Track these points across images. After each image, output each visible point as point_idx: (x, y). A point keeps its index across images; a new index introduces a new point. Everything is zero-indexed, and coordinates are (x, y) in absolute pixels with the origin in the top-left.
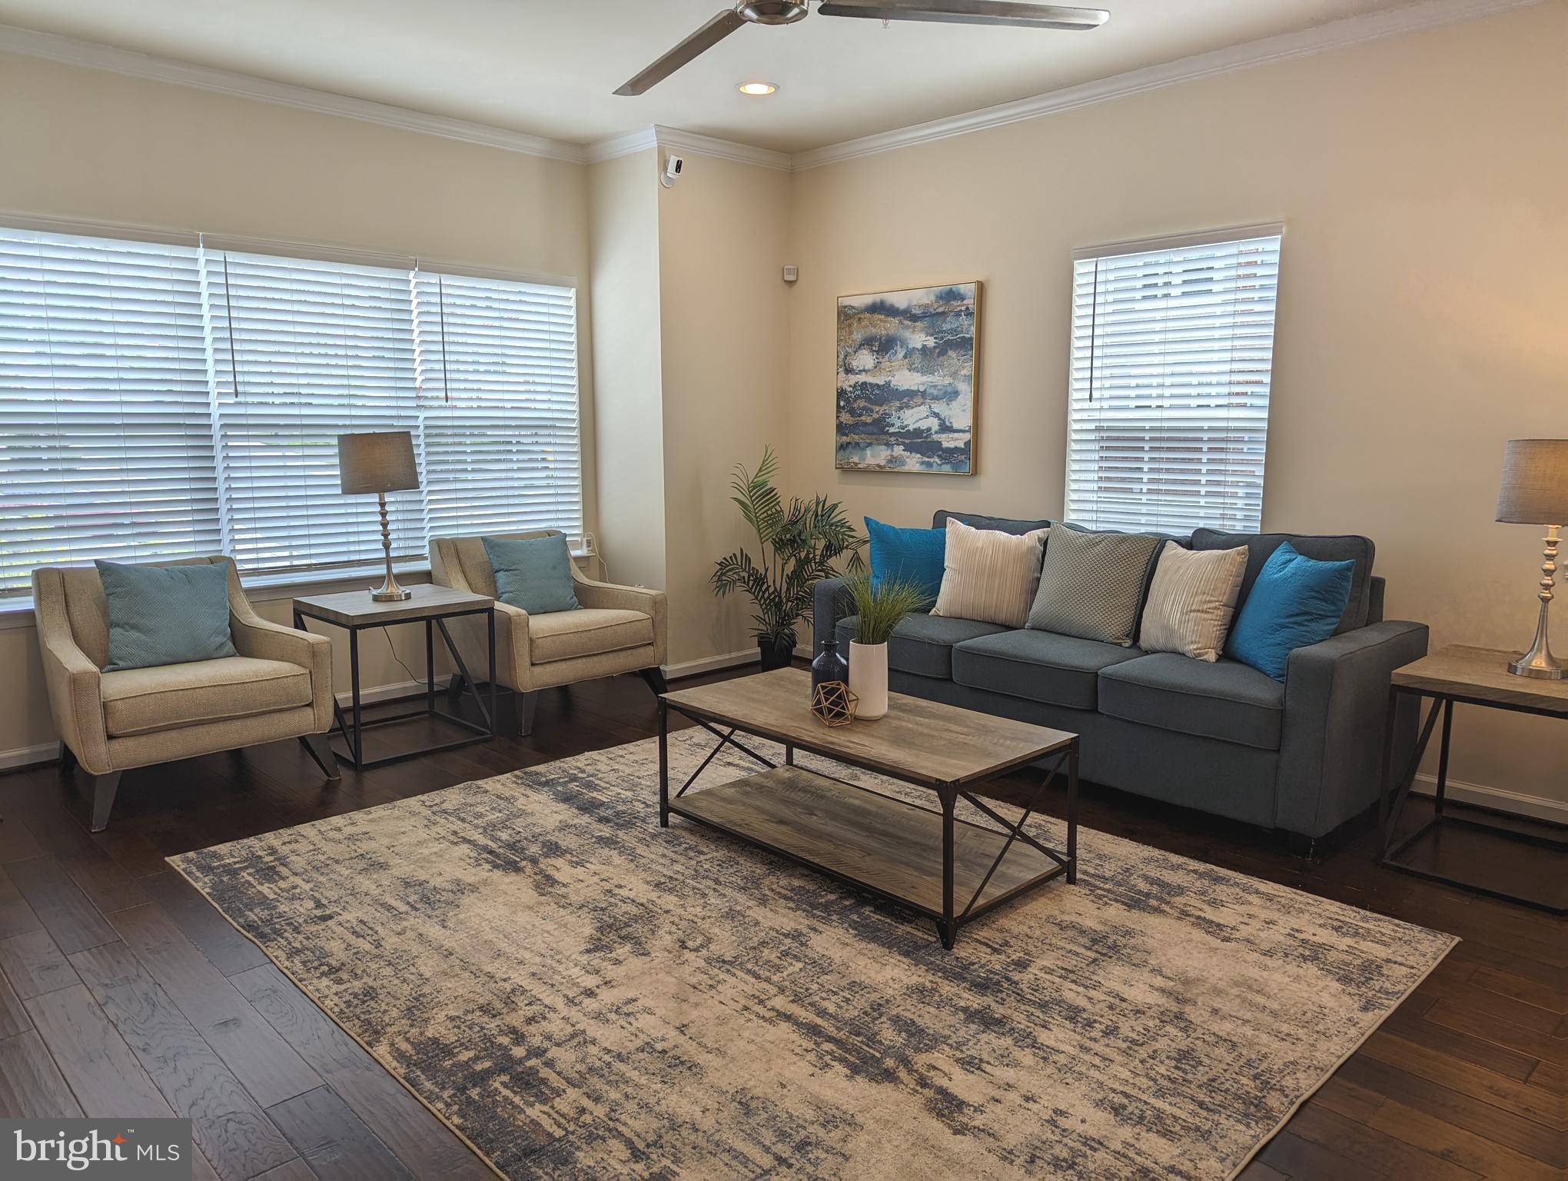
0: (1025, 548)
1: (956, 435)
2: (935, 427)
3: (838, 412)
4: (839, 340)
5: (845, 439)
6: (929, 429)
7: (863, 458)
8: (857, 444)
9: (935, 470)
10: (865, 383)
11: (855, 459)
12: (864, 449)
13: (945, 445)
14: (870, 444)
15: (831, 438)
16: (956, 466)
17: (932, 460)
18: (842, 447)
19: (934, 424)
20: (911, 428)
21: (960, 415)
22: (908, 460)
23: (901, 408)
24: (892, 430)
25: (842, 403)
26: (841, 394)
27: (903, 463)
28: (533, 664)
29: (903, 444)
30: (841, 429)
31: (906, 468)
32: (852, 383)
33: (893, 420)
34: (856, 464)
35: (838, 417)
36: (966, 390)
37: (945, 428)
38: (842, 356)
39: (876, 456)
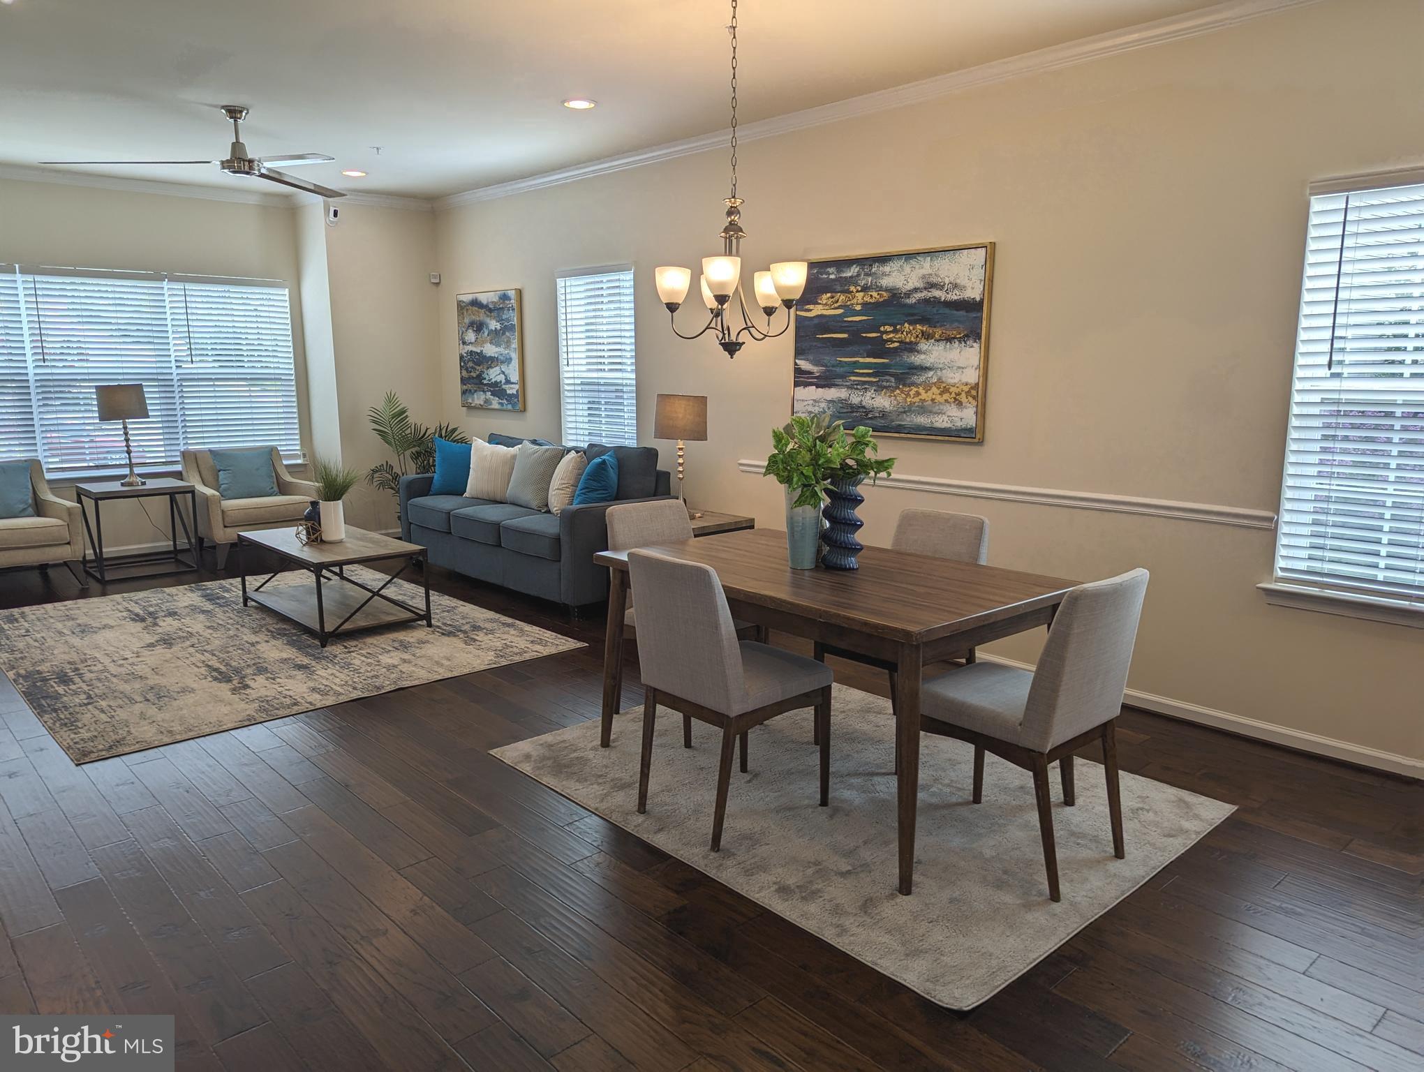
0: (509, 456)
1: (512, 386)
2: (503, 381)
3: (461, 370)
4: (459, 323)
5: (465, 387)
6: (501, 382)
7: (473, 400)
8: (470, 390)
9: (505, 407)
10: (471, 351)
11: (470, 401)
12: (473, 394)
13: (508, 392)
14: (476, 391)
15: (457, 387)
16: (514, 405)
17: (503, 401)
18: (464, 392)
19: (501, 378)
20: (493, 381)
21: (513, 372)
22: (493, 402)
23: (488, 368)
24: (485, 382)
25: (462, 364)
26: (461, 357)
27: (491, 404)
28: (225, 527)
29: (490, 391)
30: (463, 381)
31: (492, 407)
32: (466, 351)
33: (485, 375)
34: (471, 404)
35: (461, 373)
36: (515, 356)
37: (508, 382)
38: (460, 334)
39: (478, 399)
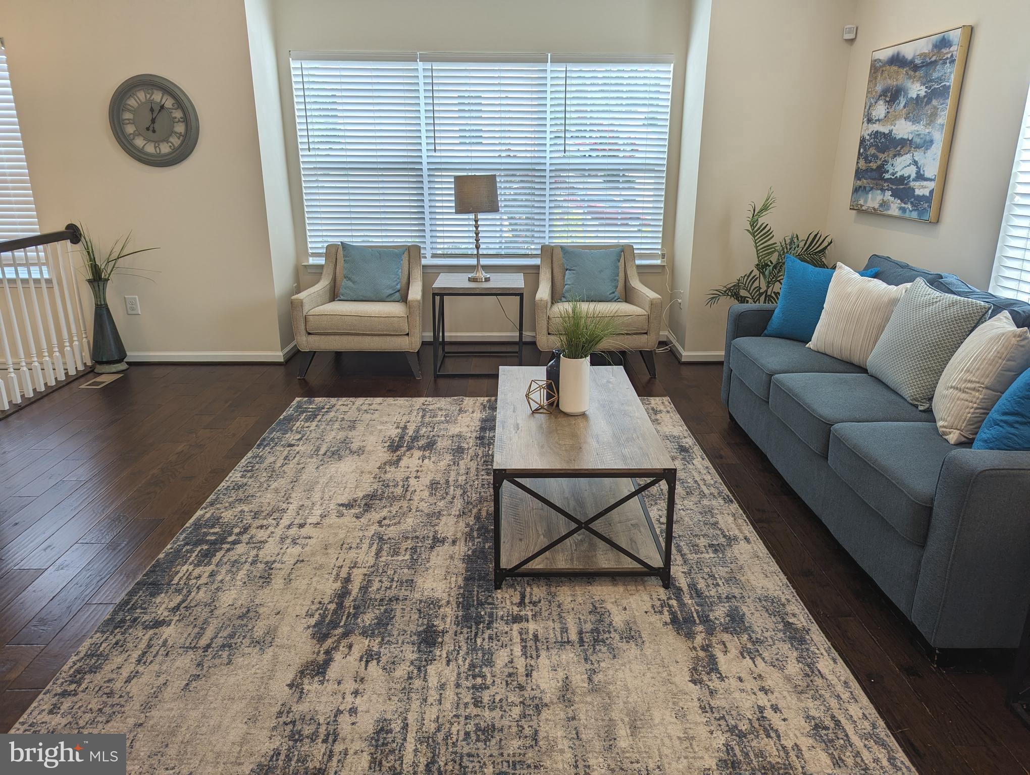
1: (925, 183)
2: (913, 175)
3: (859, 158)
4: (868, 92)
5: (859, 183)
6: (909, 177)
7: (866, 201)
8: (865, 187)
9: (907, 215)
10: (877, 132)
11: (861, 202)
12: (867, 193)
13: (918, 192)
14: (872, 189)
15: (848, 181)
16: (922, 213)
17: (906, 206)
18: (856, 190)
19: (912, 171)
20: (898, 175)
21: (931, 163)
22: (892, 205)
23: (895, 156)
24: (887, 176)
25: (862, 151)
26: (863, 141)
27: (888, 208)
28: (549, 334)
29: (892, 189)
30: (859, 174)
31: (890, 212)
32: (870, 132)
33: (888, 167)
34: (862, 206)
35: (857, 163)
36: (939, 137)
37: (920, 177)
38: (867, 107)
39: (873, 200)
